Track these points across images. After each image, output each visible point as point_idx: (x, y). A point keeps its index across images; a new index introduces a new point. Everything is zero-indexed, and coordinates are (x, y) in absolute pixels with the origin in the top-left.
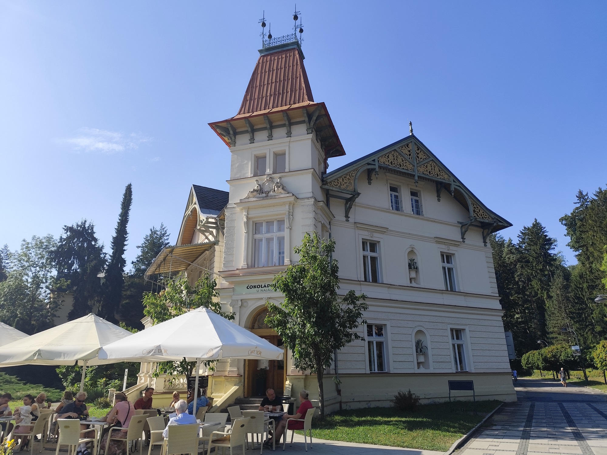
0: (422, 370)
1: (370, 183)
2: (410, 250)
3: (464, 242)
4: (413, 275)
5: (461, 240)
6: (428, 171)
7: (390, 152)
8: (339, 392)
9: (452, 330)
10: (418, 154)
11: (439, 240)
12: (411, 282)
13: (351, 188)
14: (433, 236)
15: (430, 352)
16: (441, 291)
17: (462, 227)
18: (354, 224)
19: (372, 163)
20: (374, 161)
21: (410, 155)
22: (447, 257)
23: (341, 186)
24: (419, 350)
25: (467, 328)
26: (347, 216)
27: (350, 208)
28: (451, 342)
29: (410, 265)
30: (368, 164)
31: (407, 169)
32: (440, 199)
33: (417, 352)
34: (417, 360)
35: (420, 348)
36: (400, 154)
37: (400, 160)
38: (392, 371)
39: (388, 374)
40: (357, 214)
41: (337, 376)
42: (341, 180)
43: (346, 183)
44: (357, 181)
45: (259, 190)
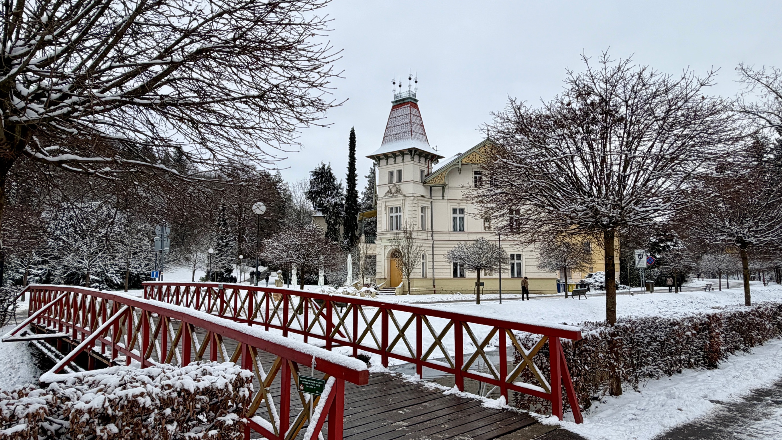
0: (488, 277)
1: (460, 173)
4: (487, 225)
7: (471, 154)
8: (434, 286)
9: (513, 255)
10: (492, 150)
12: (485, 229)
13: (442, 183)
18: (448, 200)
19: (457, 164)
20: (458, 162)
21: (485, 152)
23: (436, 182)
26: (443, 196)
27: (444, 191)
28: (510, 261)
30: (455, 165)
31: (483, 163)
34: (485, 271)
36: (477, 153)
37: (477, 158)
38: (468, 277)
39: (465, 278)
40: (450, 194)
41: (434, 279)
42: (435, 178)
43: (439, 180)
44: (446, 177)
45: (389, 192)
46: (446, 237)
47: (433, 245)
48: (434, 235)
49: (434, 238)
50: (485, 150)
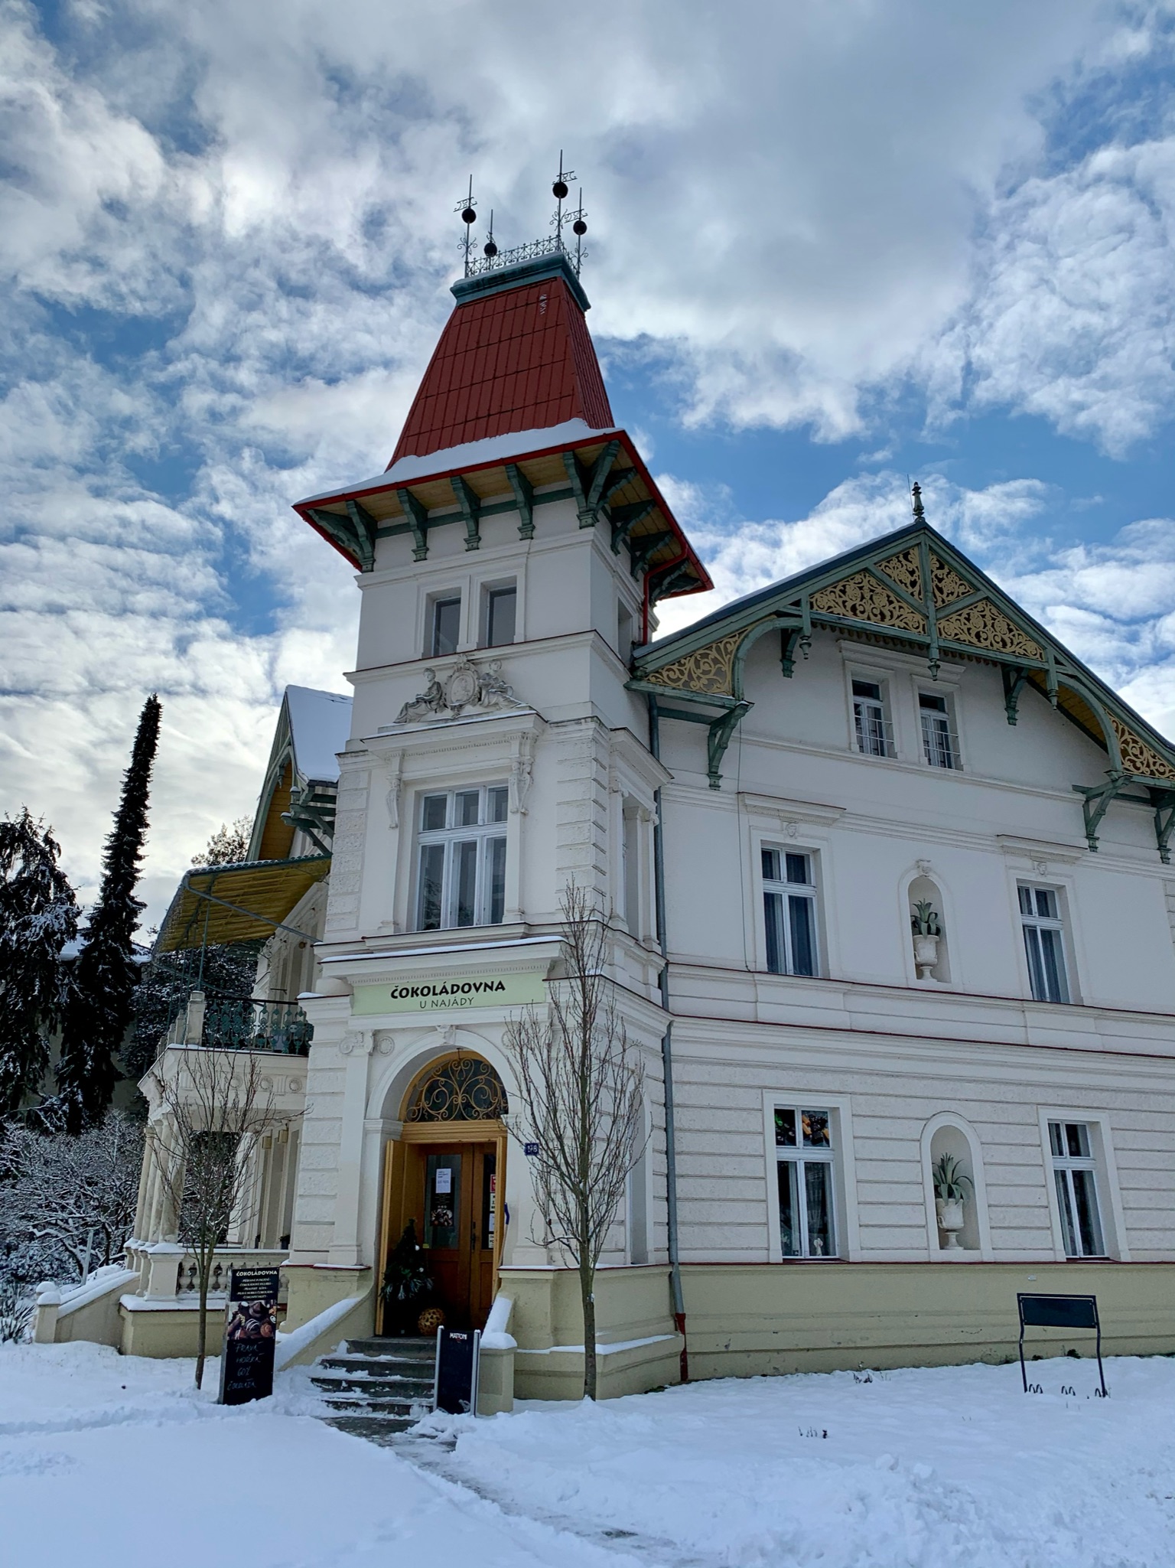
0: (956, 1252)
1: (787, 672)
2: (914, 875)
3: (1093, 848)
4: (928, 952)
5: (1086, 843)
6: (973, 634)
7: (851, 577)
8: (679, 1320)
9: (1054, 1127)
10: (940, 580)
11: (1011, 845)
12: (920, 975)
13: (721, 690)
14: (995, 831)
15: (981, 1194)
16: (1018, 1004)
17: (1087, 801)
18: (734, 796)
19: (793, 610)
20: (797, 603)
21: (913, 584)
22: (1042, 896)
23: (692, 684)
24: (944, 1189)
25: (1106, 1121)
26: (713, 773)
27: (722, 747)
28: (1052, 1164)
29: (915, 924)
30: (779, 614)
31: (904, 628)
32: (1017, 716)
33: (938, 1195)
34: (939, 1221)
35: (949, 1183)
36: (880, 581)
37: (881, 601)
38: (858, 1255)
39: (840, 1261)
40: (748, 767)
41: (673, 1270)
42: (690, 664)
43: (705, 673)
44: (741, 665)
45: (436, 698)
46: (734, 998)
47: (665, 1041)
48: (672, 984)
49: (674, 1004)
50: (912, 573)
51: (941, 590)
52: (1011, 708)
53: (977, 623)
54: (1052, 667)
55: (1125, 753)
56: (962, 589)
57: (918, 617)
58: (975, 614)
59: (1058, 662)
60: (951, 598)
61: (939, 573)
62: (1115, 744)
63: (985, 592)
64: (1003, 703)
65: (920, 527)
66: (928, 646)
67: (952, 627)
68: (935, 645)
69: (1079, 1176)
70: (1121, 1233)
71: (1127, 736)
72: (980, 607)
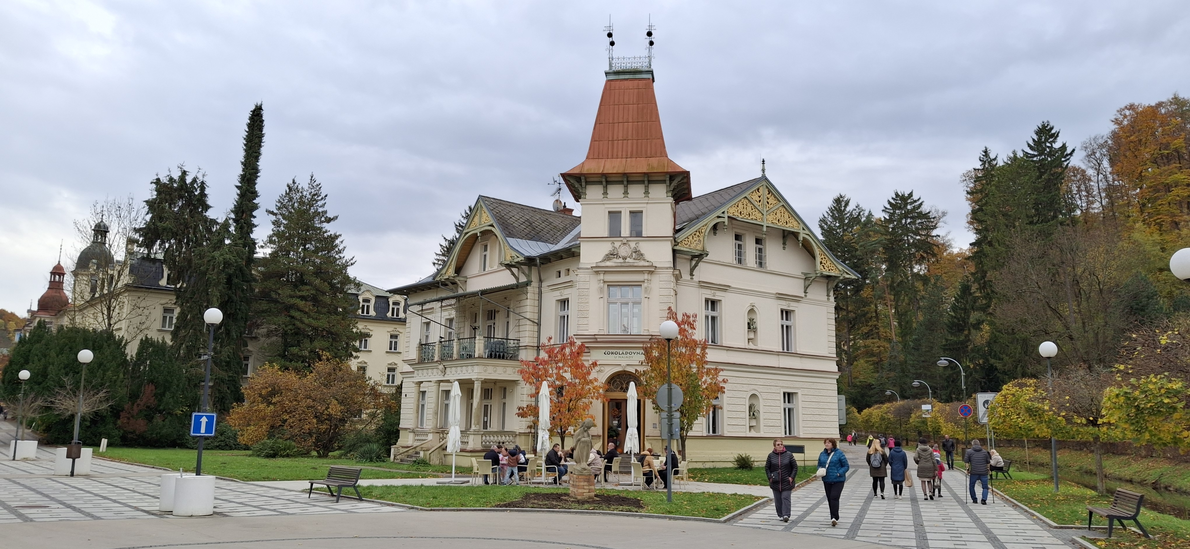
0: (753, 434)
1: (715, 234)
2: (750, 308)
3: (806, 296)
4: (752, 336)
5: (803, 295)
6: (777, 220)
7: (741, 200)
9: (784, 394)
10: (768, 199)
11: (780, 297)
12: (748, 344)
13: (699, 247)
14: (775, 292)
15: (762, 416)
16: (778, 353)
17: (805, 280)
18: (697, 283)
19: (722, 215)
20: (723, 213)
21: (760, 201)
22: (787, 312)
23: (692, 245)
24: (752, 413)
25: (800, 392)
26: (692, 274)
27: (697, 265)
28: (782, 406)
29: (749, 326)
30: (719, 217)
31: (756, 220)
32: (785, 247)
33: (749, 416)
34: (749, 424)
35: (753, 412)
36: (750, 201)
37: (749, 209)
38: (726, 434)
39: (722, 437)
40: (702, 272)
42: (691, 238)
43: (695, 241)
44: (706, 238)
50: (760, 197)
51: (768, 203)
52: (784, 244)
53: (779, 215)
54: (801, 231)
55: (821, 263)
56: (775, 202)
57: (760, 214)
58: (778, 212)
59: (803, 229)
60: (772, 206)
61: (769, 196)
62: (818, 260)
63: (782, 203)
64: (782, 242)
65: (764, 178)
66: (762, 226)
67: (771, 218)
68: (765, 226)
69: (789, 410)
70: (801, 429)
71: (823, 256)
72: (780, 208)
